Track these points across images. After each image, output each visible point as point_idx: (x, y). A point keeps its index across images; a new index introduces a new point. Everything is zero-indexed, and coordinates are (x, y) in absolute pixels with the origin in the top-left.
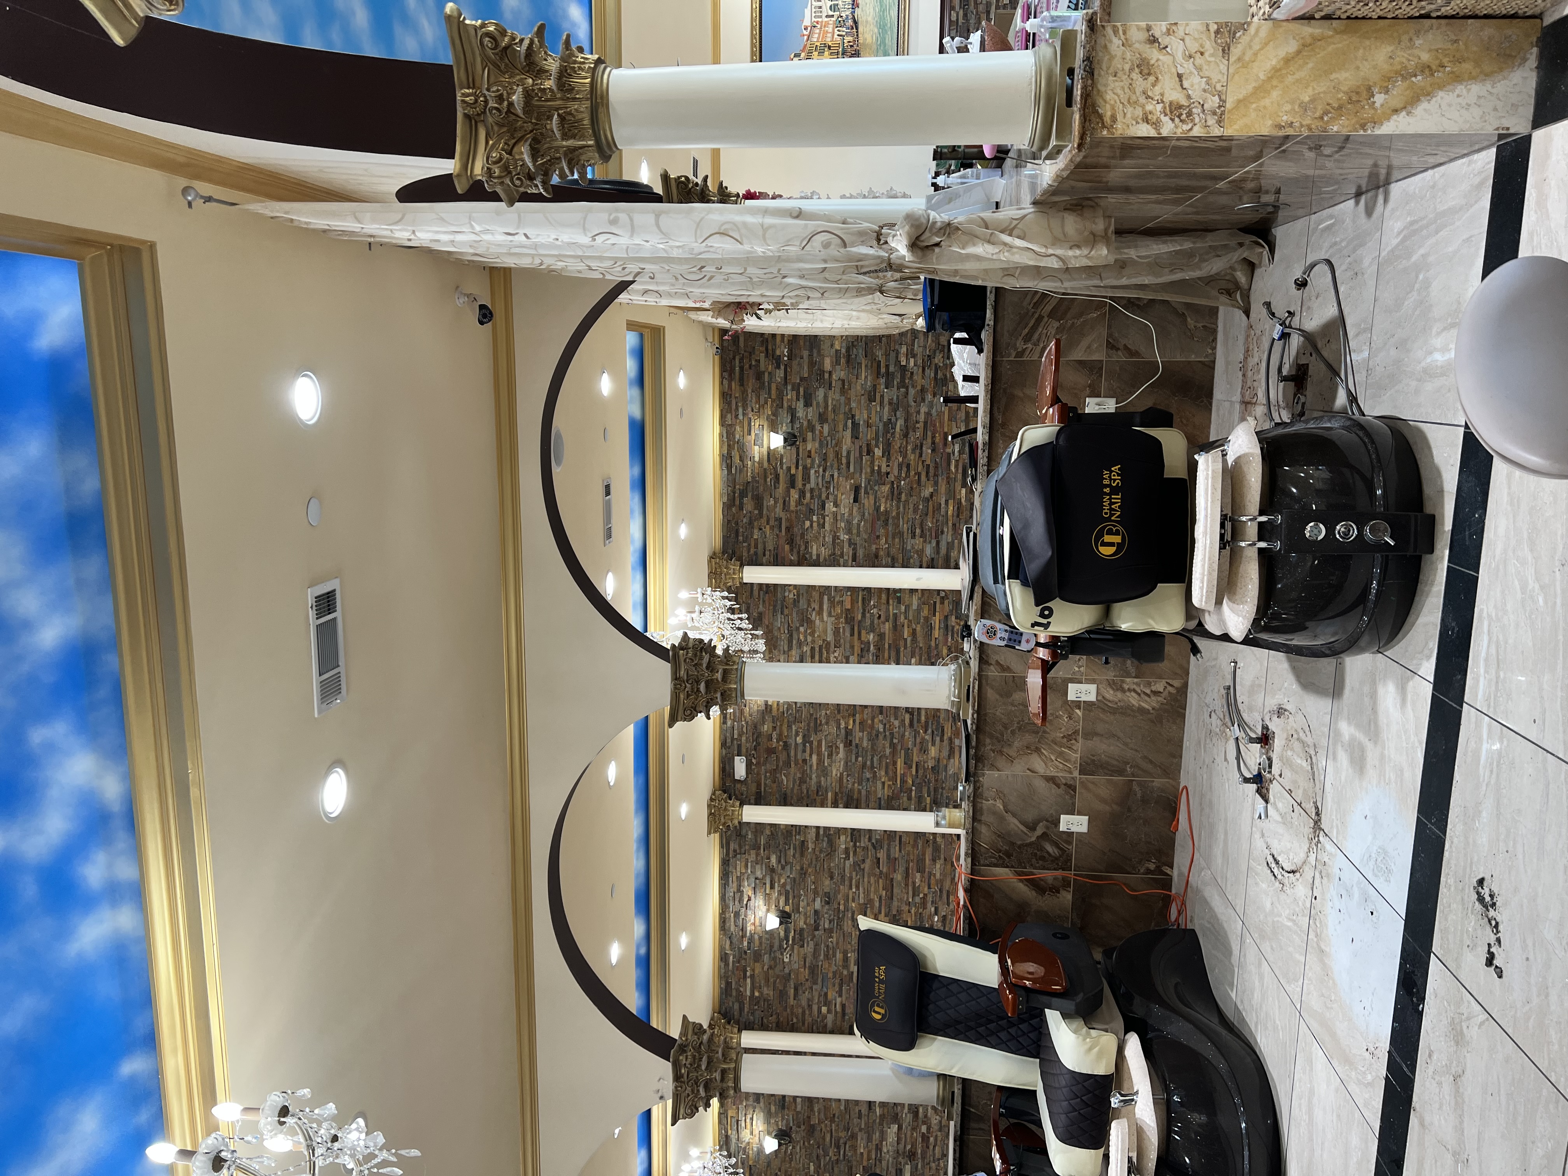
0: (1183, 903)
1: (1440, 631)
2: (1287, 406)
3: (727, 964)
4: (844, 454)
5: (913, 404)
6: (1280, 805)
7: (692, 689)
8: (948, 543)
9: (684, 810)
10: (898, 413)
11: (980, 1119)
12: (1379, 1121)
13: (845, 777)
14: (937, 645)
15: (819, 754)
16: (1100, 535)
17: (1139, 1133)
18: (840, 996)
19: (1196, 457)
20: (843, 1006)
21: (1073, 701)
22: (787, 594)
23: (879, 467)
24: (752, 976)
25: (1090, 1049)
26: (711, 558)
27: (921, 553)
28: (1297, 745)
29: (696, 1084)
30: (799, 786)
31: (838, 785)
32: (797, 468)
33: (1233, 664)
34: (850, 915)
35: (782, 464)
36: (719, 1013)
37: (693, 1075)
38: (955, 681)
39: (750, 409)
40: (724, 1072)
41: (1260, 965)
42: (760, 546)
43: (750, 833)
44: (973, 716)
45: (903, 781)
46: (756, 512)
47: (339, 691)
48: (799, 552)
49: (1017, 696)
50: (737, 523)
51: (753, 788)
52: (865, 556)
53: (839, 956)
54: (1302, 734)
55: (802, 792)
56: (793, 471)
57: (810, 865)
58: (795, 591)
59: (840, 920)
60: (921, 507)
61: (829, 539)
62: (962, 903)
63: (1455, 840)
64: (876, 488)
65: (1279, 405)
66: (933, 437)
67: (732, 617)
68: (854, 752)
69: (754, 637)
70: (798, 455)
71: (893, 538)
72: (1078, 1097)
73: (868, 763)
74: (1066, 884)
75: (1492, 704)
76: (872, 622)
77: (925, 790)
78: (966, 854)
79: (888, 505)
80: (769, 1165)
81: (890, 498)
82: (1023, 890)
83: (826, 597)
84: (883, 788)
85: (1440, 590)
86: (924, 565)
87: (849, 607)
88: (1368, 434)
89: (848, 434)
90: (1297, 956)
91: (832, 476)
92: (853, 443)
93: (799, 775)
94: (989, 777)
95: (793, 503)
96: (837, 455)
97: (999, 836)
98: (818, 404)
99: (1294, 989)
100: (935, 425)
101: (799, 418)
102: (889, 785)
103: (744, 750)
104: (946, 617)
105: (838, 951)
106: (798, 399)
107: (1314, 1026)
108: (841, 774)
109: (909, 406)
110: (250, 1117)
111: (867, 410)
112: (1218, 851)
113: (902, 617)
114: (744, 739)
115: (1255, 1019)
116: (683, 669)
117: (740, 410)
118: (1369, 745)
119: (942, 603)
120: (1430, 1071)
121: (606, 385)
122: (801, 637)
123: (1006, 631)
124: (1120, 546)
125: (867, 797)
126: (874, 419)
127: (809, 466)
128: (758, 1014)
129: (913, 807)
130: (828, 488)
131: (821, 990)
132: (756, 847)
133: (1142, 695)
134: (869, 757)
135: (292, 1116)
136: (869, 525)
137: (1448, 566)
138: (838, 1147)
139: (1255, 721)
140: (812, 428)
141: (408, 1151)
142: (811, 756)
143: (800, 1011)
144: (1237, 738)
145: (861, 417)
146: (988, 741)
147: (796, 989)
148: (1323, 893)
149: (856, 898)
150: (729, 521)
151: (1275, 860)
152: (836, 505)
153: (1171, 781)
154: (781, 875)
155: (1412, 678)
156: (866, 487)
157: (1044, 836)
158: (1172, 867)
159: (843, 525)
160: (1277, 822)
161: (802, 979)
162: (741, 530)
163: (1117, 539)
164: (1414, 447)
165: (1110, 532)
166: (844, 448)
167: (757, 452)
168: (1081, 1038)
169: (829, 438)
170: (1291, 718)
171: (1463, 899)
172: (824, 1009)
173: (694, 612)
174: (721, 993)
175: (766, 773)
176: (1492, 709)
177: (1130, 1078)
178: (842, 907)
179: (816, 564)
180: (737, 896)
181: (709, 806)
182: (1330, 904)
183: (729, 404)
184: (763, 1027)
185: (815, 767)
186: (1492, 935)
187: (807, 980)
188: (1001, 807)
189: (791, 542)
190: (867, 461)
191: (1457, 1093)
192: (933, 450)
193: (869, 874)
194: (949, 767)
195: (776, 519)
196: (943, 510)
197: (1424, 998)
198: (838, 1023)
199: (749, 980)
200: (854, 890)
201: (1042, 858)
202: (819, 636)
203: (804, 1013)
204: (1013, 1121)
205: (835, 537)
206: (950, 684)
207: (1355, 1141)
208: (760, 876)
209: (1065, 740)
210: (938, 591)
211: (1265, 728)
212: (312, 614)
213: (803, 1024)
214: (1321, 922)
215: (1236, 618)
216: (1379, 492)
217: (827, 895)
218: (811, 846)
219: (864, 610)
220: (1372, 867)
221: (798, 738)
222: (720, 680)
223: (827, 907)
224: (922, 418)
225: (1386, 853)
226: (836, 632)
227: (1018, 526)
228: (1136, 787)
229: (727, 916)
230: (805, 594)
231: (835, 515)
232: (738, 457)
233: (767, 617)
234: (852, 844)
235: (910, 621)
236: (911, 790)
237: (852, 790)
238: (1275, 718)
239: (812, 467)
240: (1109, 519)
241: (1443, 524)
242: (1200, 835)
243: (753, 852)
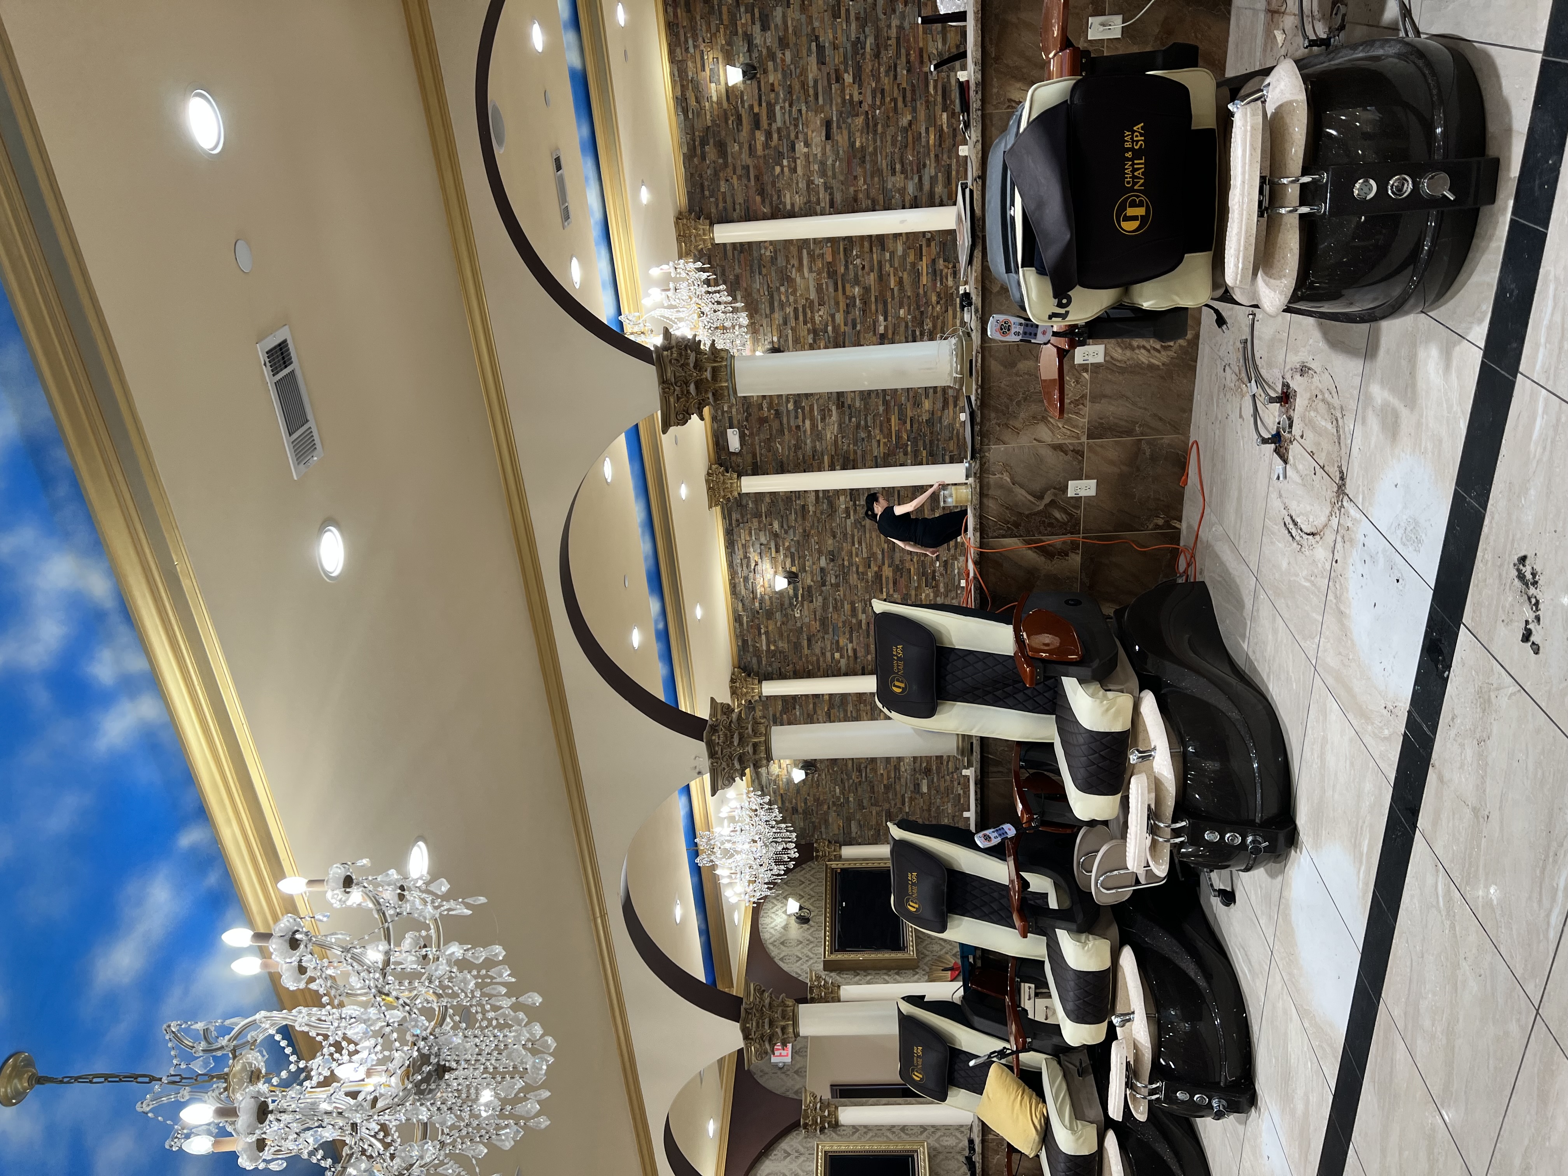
0: (1193, 556)
1: (1496, 293)
2: (1323, 18)
3: (741, 624)
4: (811, 84)
5: (882, 17)
6: (1300, 467)
7: (682, 392)
8: (931, 177)
9: (683, 491)
10: (867, 29)
11: (998, 763)
12: (1395, 772)
13: (840, 439)
14: (925, 293)
15: (812, 419)
16: (1123, 208)
17: (1157, 785)
18: (851, 642)
19: (1230, 107)
20: (855, 651)
21: (1080, 365)
22: (763, 251)
23: (851, 96)
24: (767, 633)
25: (1107, 710)
26: (678, 218)
27: (903, 191)
28: (1322, 407)
29: (730, 758)
30: (795, 452)
31: (833, 448)
32: (760, 105)
33: (1251, 317)
34: (854, 569)
35: (743, 102)
36: (739, 667)
37: (727, 751)
38: (957, 355)
39: (700, 40)
40: (755, 746)
41: (1274, 620)
42: (729, 199)
43: (750, 503)
44: (977, 391)
45: (898, 437)
46: (721, 161)
47: (313, 447)
48: (771, 203)
49: (1023, 366)
50: (701, 176)
51: (749, 458)
52: (843, 201)
53: (847, 607)
54: (1327, 395)
55: (798, 459)
56: (756, 110)
57: (812, 527)
58: (771, 247)
59: (845, 575)
60: (899, 138)
61: (802, 185)
62: (971, 575)
63: (1496, 516)
64: (849, 120)
65: (1313, 16)
66: (908, 55)
67: (710, 289)
68: (847, 413)
69: (735, 310)
70: (760, 90)
71: (872, 177)
72: (1096, 752)
73: (862, 423)
74: (1074, 546)
75: (1552, 376)
76: (856, 275)
77: (921, 443)
78: (975, 529)
79: (864, 140)
80: (798, 791)
81: (865, 131)
82: (1032, 557)
83: (805, 251)
84: (879, 446)
85: (1499, 247)
86: (907, 205)
87: (830, 259)
88: (1429, 64)
89: (813, 59)
90: (1314, 615)
91: (800, 111)
92: (820, 70)
93: (793, 442)
94: (996, 452)
95: (759, 147)
96: (804, 85)
97: (1007, 508)
98: (776, 26)
99: (1310, 646)
100: (909, 40)
101: (757, 46)
102: (884, 443)
103: (735, 422)
104: (934, 261)
105: (846, 603)
106: (753, 23)
107: (1330, 681)
108: (836, 437)
109: (878, 19)
110: (316, 888)
111: (832, 29)
112: (1231, 508)
113: (888, 265)
114: (734, 410)
115: (1267, 669)
116: (669, 371)
117: (690, 42)
118: (1404, 412)
119: (929, 245)
120: (1453, 733)
121: (538, 38)
122: (783, 298)
123: (1021, 324)
124: (1144, 219)
125: (863, 457)
126: (841, 39)
127: (773, 101)
128: (776, 665)
129: (909, 461)
130: (796, 126)
131: (833, 638)
132: (758, 515)
133: (1152, 351)
134: (863, 417)
135: (357, 884)
136: (845, 165)
137: (1512, 220)
138: (860, 771)
139: (1274, 376)
140: (772, 56)
141: (474, 898)
142: (804, 422)
143: (815, 658)
144: (1254, 395)
145: (826, 38)
146: (993, 415)
147: (809, 640)
148: (1345, 558)
149: (860, 553)
150: (692, 174)
151: (1293, 521)
152: (807, 145)
153: (1180, 436)
154: (784, 539)
155: (1460, 343)
156: (838, 121)
157: (1053, 503)
158: (1180, 521)
159: (816, 167)
160: (1297, 484)
161: (813, 630)
162: (706, 183)
163: (1140, 211)
164: (1478, 74)
165: (1133, 205)
166: (811, 76)
167: (714, 91)
168: (1098, 701)
169: (792, 67)
170: (1316, 378)
171: (1500, 575)
172: (837, 655)
173: (669, 290)
174: (739, 651)
175: (760, 442)
176: (1551, 382)
177: (1146, 731)
178: (846, 563)
179: (791, 215)
180: (745, 562)
181: (707, 481)
182: (1352, 568)
183: (677, 35)
184: (782, 676)
185: (809, 432)
186: (1531, 613)
187: (819, 631)
188: (1009, 480)
189: (762, 192)
190: (836, 90)
191: (1481, 756)
192: (908, 71)
193: (870, 530)
194: (944, 417)
195: (743, 167)
196: (923, 140)
197: (1451, 666)
198: (851, 665)
199: (763, 637)
200: (857, 546)
201: (1051, 525)
202: (801, 295)
203: (818, 660)
204: (1032, 771)
205: (809, 182)
206: (951, 360)
207: (1368, 786)
208: (765, 542)
209: (1072, 405)
210: (924, 233)
211: (1286, 385)
212: (267, 371)
213: (819, 670)
214: (1341, 584)
215: (1272, 294)
216: (1439, 131)
217: (831, 553)
218: (811, 509)
219: (847, 262)
220: (1400, 536)
221: (789, 405)
222: (709, 379)
223: (832, 564)
224: (893, 32)
225: (1417, 523)
226: (819, 289)
227: (1032, 206)
228: (1144, 446)
229: (737, 581)
230: (782, 250)
231: (807, 156)
232: (693, 99)
233: (744, 279)
234: (851, 503)
235: (896, 269)
236: (907, 445)
237: (848, 452)
238: (1297, 376)
239: (777, 102)
240: (1131, 189)
241: (1508, 169)
242: (1211, 491)
243: (755, 520)
